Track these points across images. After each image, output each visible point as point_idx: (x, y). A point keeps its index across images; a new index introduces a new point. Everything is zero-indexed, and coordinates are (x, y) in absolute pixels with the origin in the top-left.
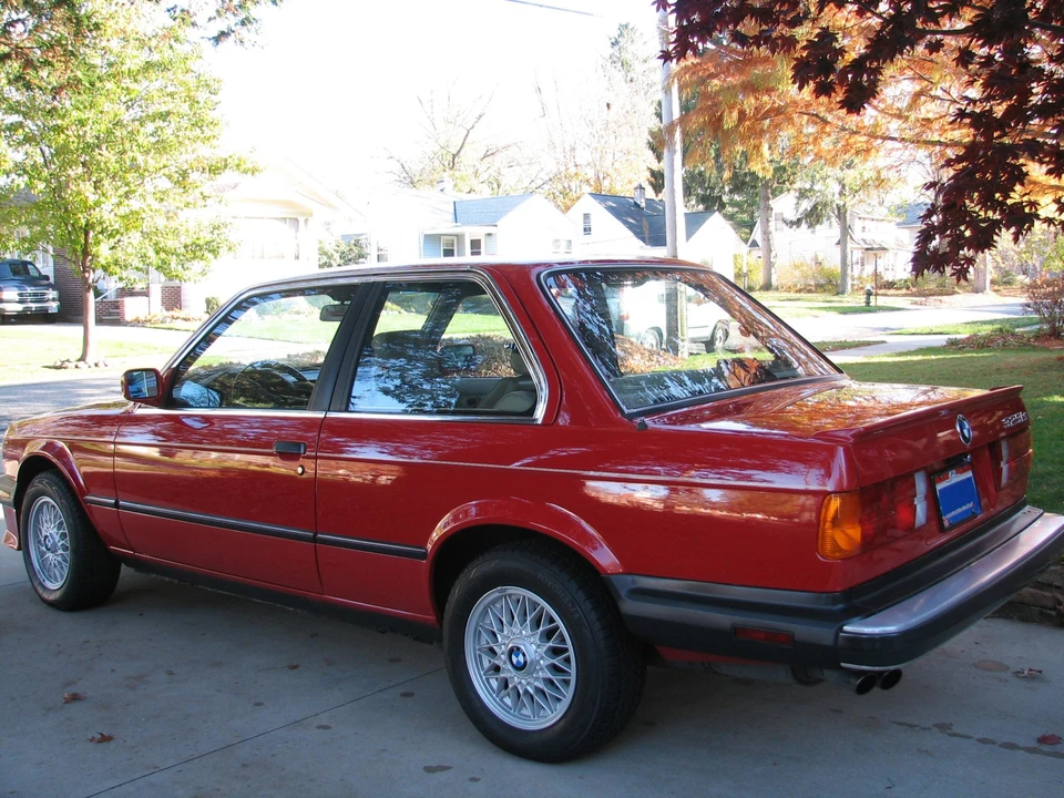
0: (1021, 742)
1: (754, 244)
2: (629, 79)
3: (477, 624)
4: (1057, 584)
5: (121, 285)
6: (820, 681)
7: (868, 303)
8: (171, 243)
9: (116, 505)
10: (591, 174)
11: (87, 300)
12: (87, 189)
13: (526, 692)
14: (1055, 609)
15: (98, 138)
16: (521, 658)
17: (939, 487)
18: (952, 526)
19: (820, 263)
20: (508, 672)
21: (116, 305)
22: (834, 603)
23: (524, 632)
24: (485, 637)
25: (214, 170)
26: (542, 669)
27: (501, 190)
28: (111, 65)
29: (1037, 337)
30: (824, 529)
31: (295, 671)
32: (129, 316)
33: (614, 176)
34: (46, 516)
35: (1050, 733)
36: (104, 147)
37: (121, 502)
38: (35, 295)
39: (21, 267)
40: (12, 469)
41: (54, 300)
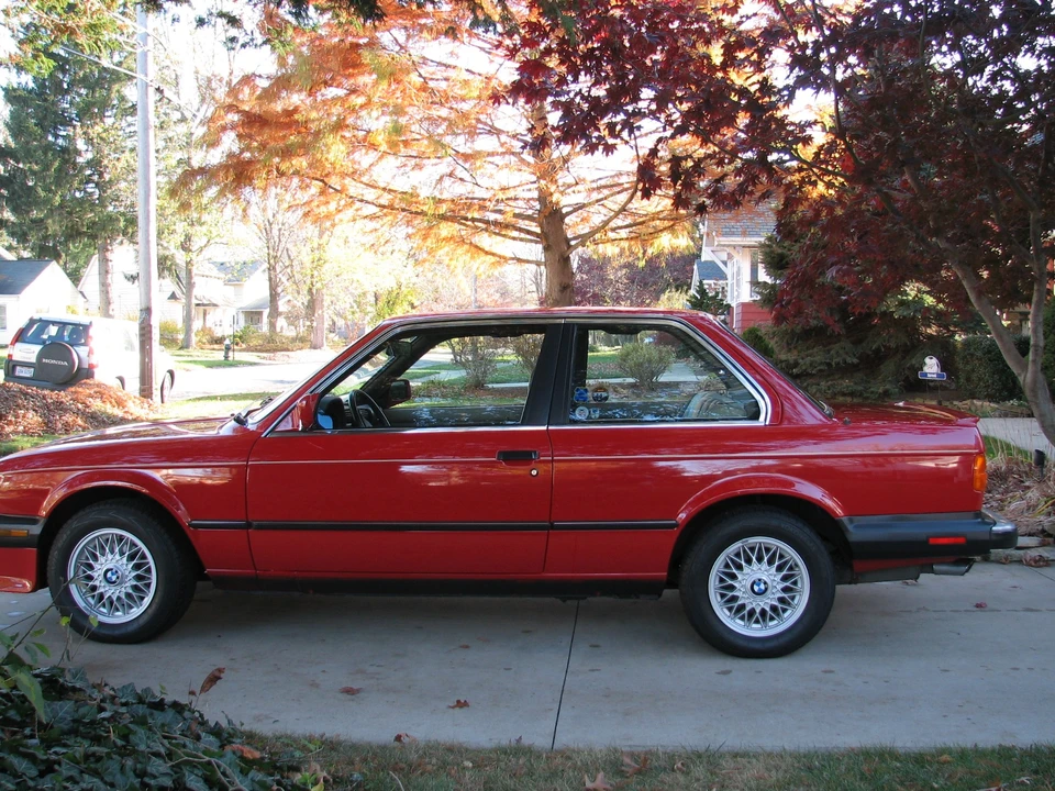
7: (226, 357)
9: (248, 526)
23: (763, 568)
30: (975, 475)
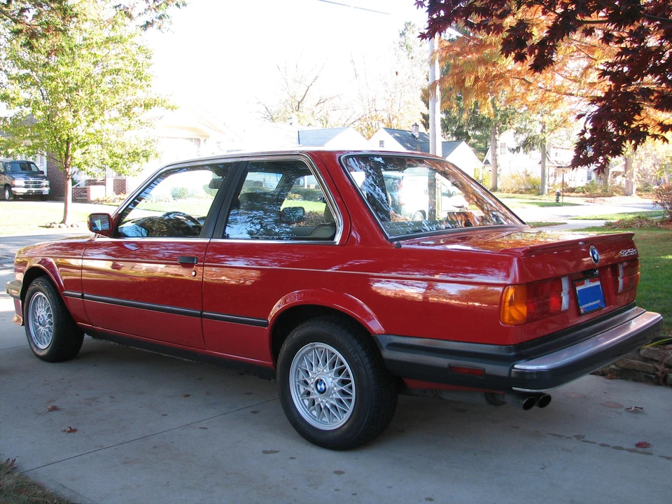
0: (626, 446)
1: (487, 162)
2: (410, 57)
3: (297, 366)
4: (656, 359)
5: (89, 177)
6: (504, 403)
7: (557, 200)
8: (119, 151)
9: (82, 297)
10: (385, 116)
11: (67, 185)
12: (68, 116)
13: (326, 407)
14: (654, 374)
15: (76, 84)
16: (323, 386)
17: (578, 288)
18: (586, 313)
19: (528, 176)
20: (315, 395)
21: (85, 191)
22: (510, 352)
23: (325, 370)
24: (302, 374)
25: (147, 106)
26: (335, 393)
27: (328, 125)
28: (85, 39)
29: (662, 222)
30: (504, 307)
31: (188, 398)
32: (93, 197)
33: (400, 118)
34: (39, 304)
35: (644, 441)
36: (80, 91)
37: (85, 295)
38: (35, 183)
39: (27, 165)
40: (20, 277)
41: (46, 186)
